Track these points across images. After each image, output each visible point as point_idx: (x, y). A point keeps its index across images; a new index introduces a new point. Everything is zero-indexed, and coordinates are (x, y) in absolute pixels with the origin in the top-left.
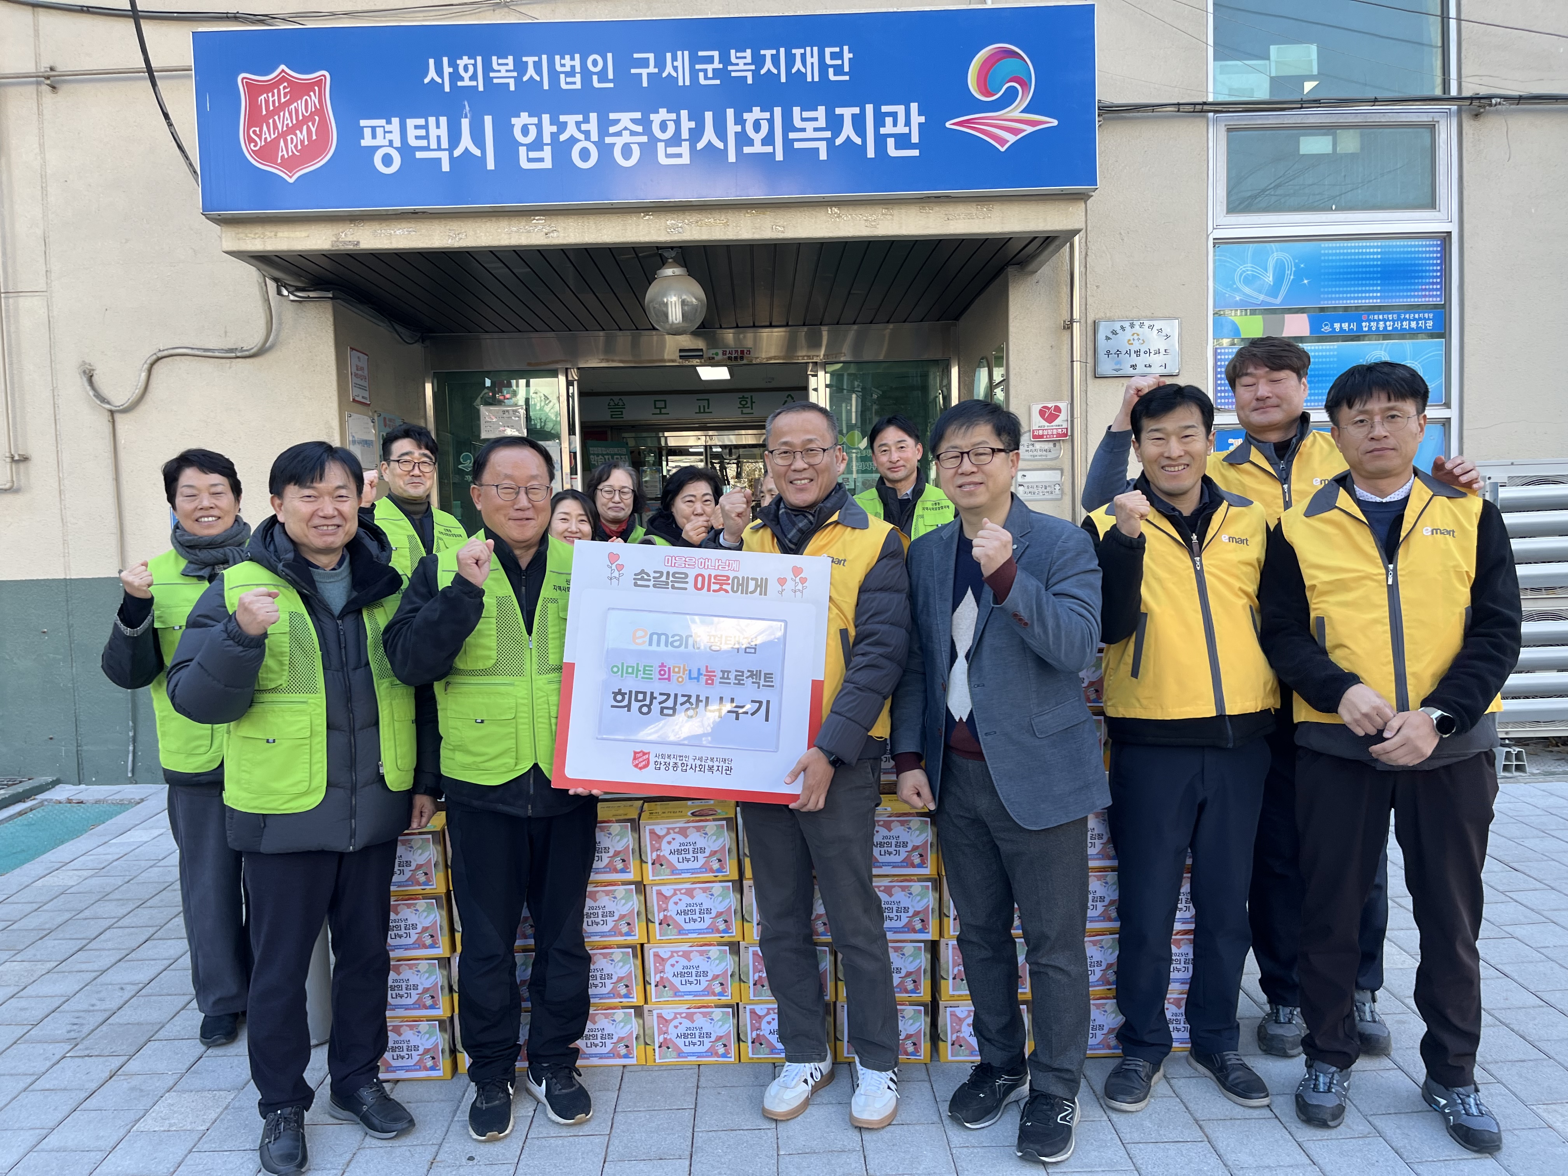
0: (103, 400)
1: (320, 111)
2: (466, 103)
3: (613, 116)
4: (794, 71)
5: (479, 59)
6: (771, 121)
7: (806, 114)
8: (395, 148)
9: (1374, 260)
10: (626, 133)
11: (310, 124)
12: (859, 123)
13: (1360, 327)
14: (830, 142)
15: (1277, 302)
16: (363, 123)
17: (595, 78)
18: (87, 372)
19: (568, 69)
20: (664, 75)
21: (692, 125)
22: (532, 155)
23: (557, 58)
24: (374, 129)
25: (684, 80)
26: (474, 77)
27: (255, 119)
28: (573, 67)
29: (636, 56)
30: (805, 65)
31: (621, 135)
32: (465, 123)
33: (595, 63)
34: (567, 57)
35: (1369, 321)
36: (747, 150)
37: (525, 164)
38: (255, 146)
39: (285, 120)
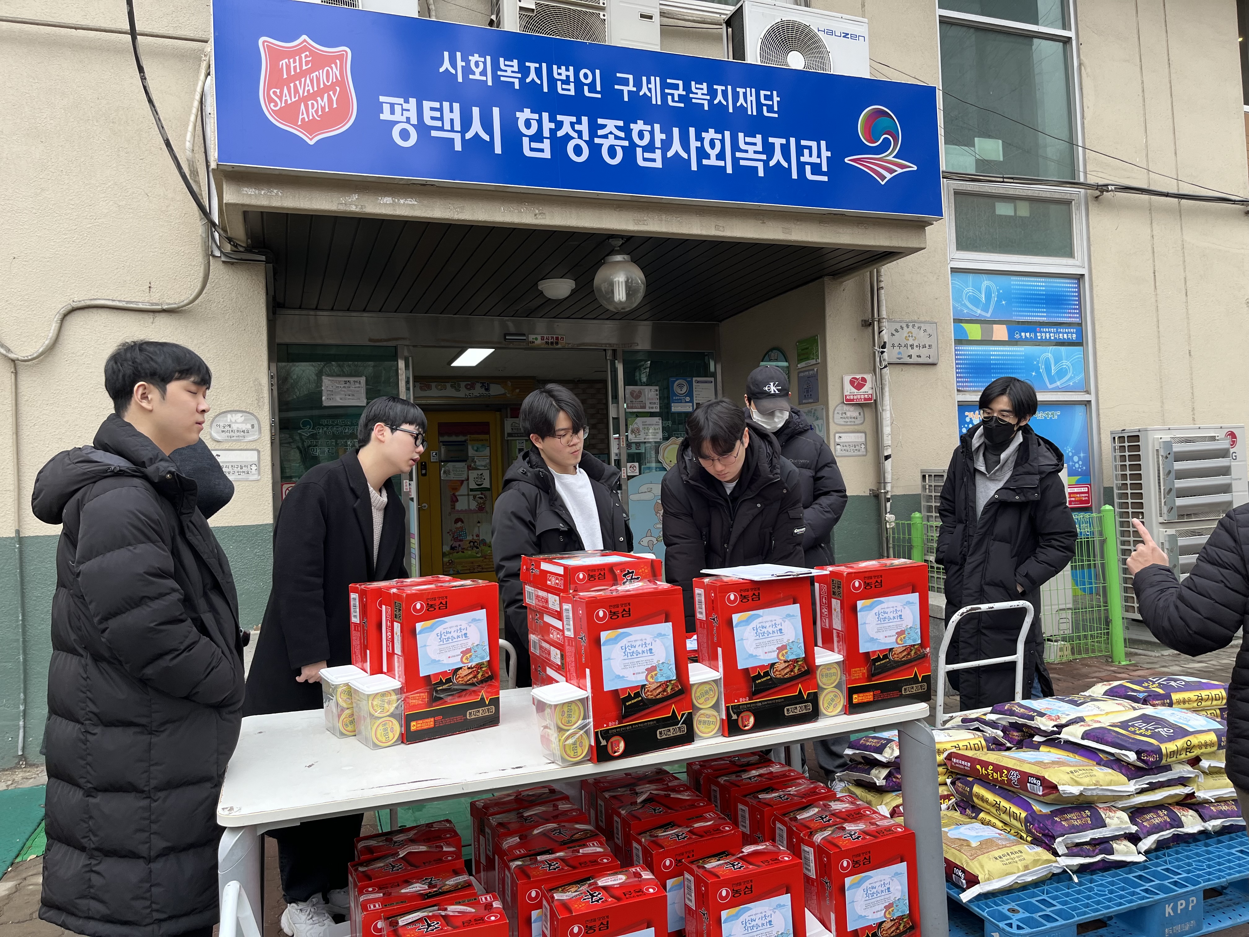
0: (9, 350)
1: (341, 83)
3: (600, 121)
4: (738, 104)
6: (722, 141)
7: (748, 140)
8: (412, 125)
9: (1041, 290)
10: (611, 137)
11: (331, 93)
13: (1036, 336)
14: (766, 163)
15: (988, 315)
16: (382, 99)
17: (586, 88)
19: (564, 77)
20: (641, 93)
21: (663, 136)
22: (534, 145)
23: (555, 67)
24: (392, 106)
26: (484, 73)
27: (276, 81)
28: (568, 77)
29: (618, 75)
30: (746, 102)
31: (607, 138)
32: (476, 111)
33: (586, 76)
34: (563, 68)
35: (1041, 332)
36: (705, 162)
37: (528, 153)
38: (276, 106)
39: (306, 86)
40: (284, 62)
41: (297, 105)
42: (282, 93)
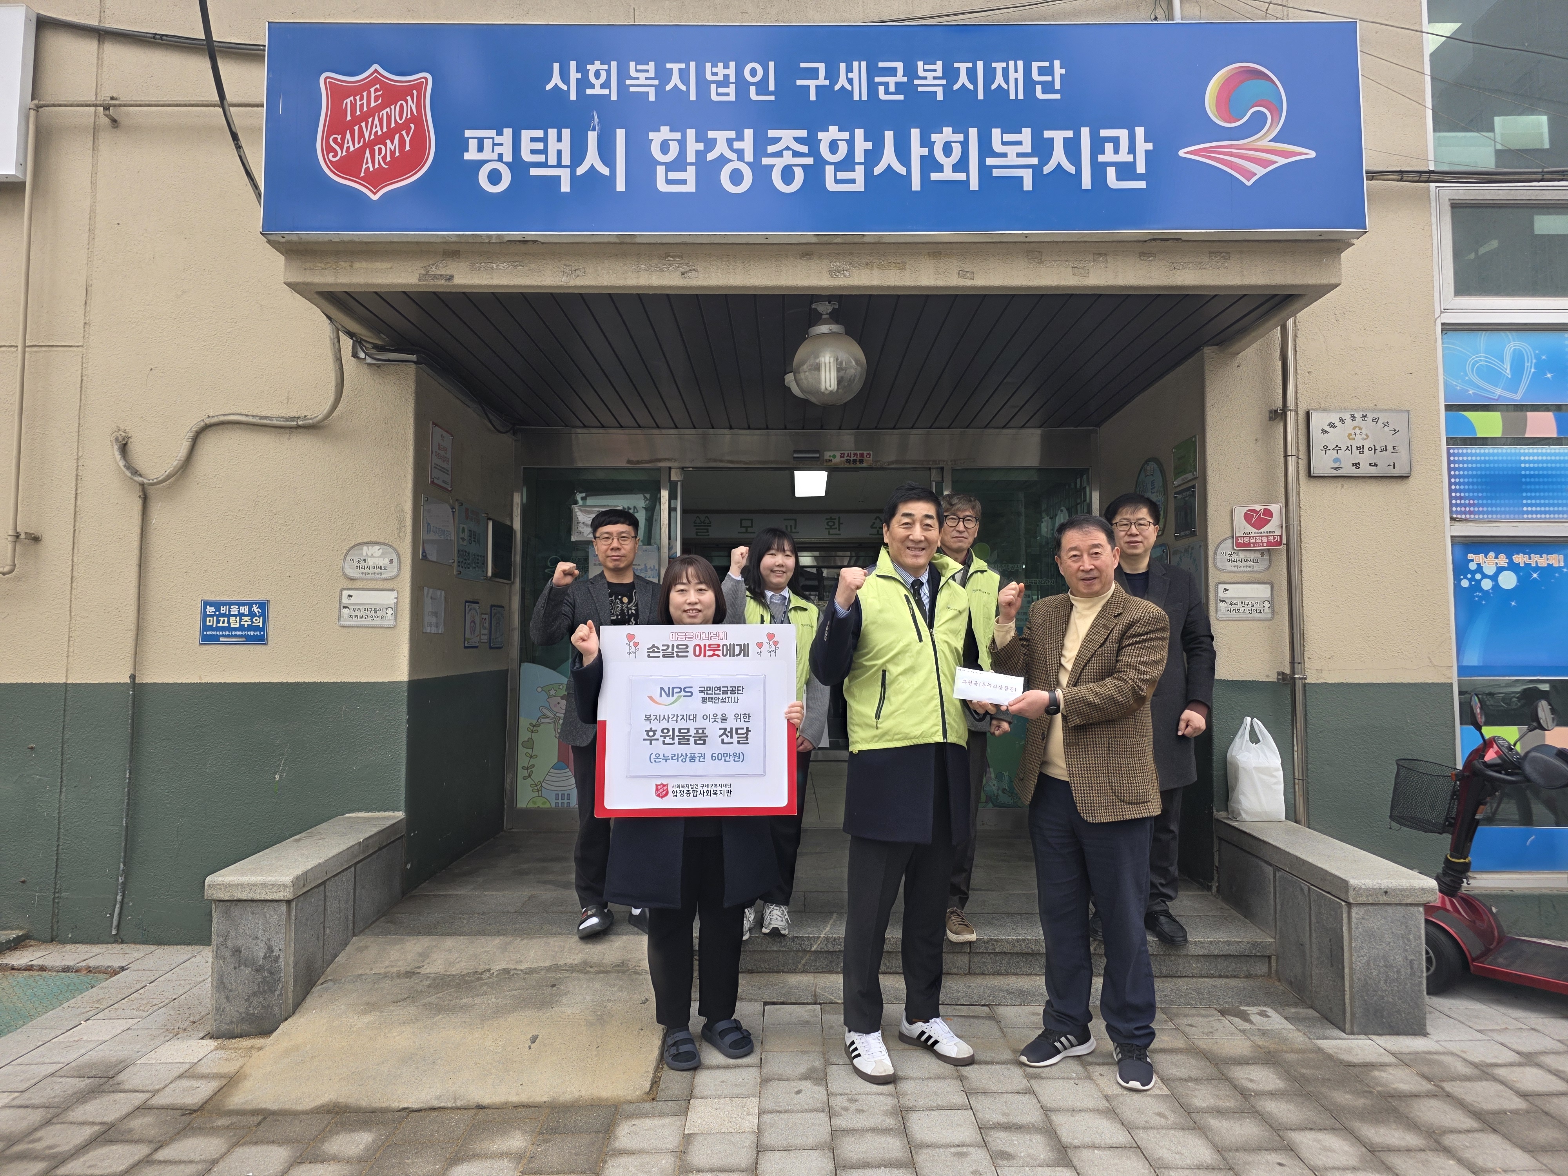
0: (135, 472)
1: (417, 120)
2: (595, 114)
3: (772, 133)
4: (994, 87)
5: (614, 64)
6: (965, 144)
7: (1008, 137)
8: (506, 163)
10: (788, 154)
11: (404, 133)
12: (1072, 149)
14: (1037, 171)
15: (1517, 397)
16: (468, 133)
17: (753, 89)
18: (120, 439)
19: (720, 78)
20: (837, 88)
21: (869, 146)
22: (672, 175)
23: (708, 65)
24: (481, 141)
25: (860, 92)
26: (606, 85)
27: (338, 124)
28: (726, 76)
29: (803, 65)
30: (1007, 80)
31: (781, 155)
32: (592, 137)
33: (753, 72)
34: (721, 65)
36: (934, 177)
37: (662, 186)
38: (334, 157)
39: (374, 128)
40: (348, 100)
41: (360, 152)
42: (343, 139)
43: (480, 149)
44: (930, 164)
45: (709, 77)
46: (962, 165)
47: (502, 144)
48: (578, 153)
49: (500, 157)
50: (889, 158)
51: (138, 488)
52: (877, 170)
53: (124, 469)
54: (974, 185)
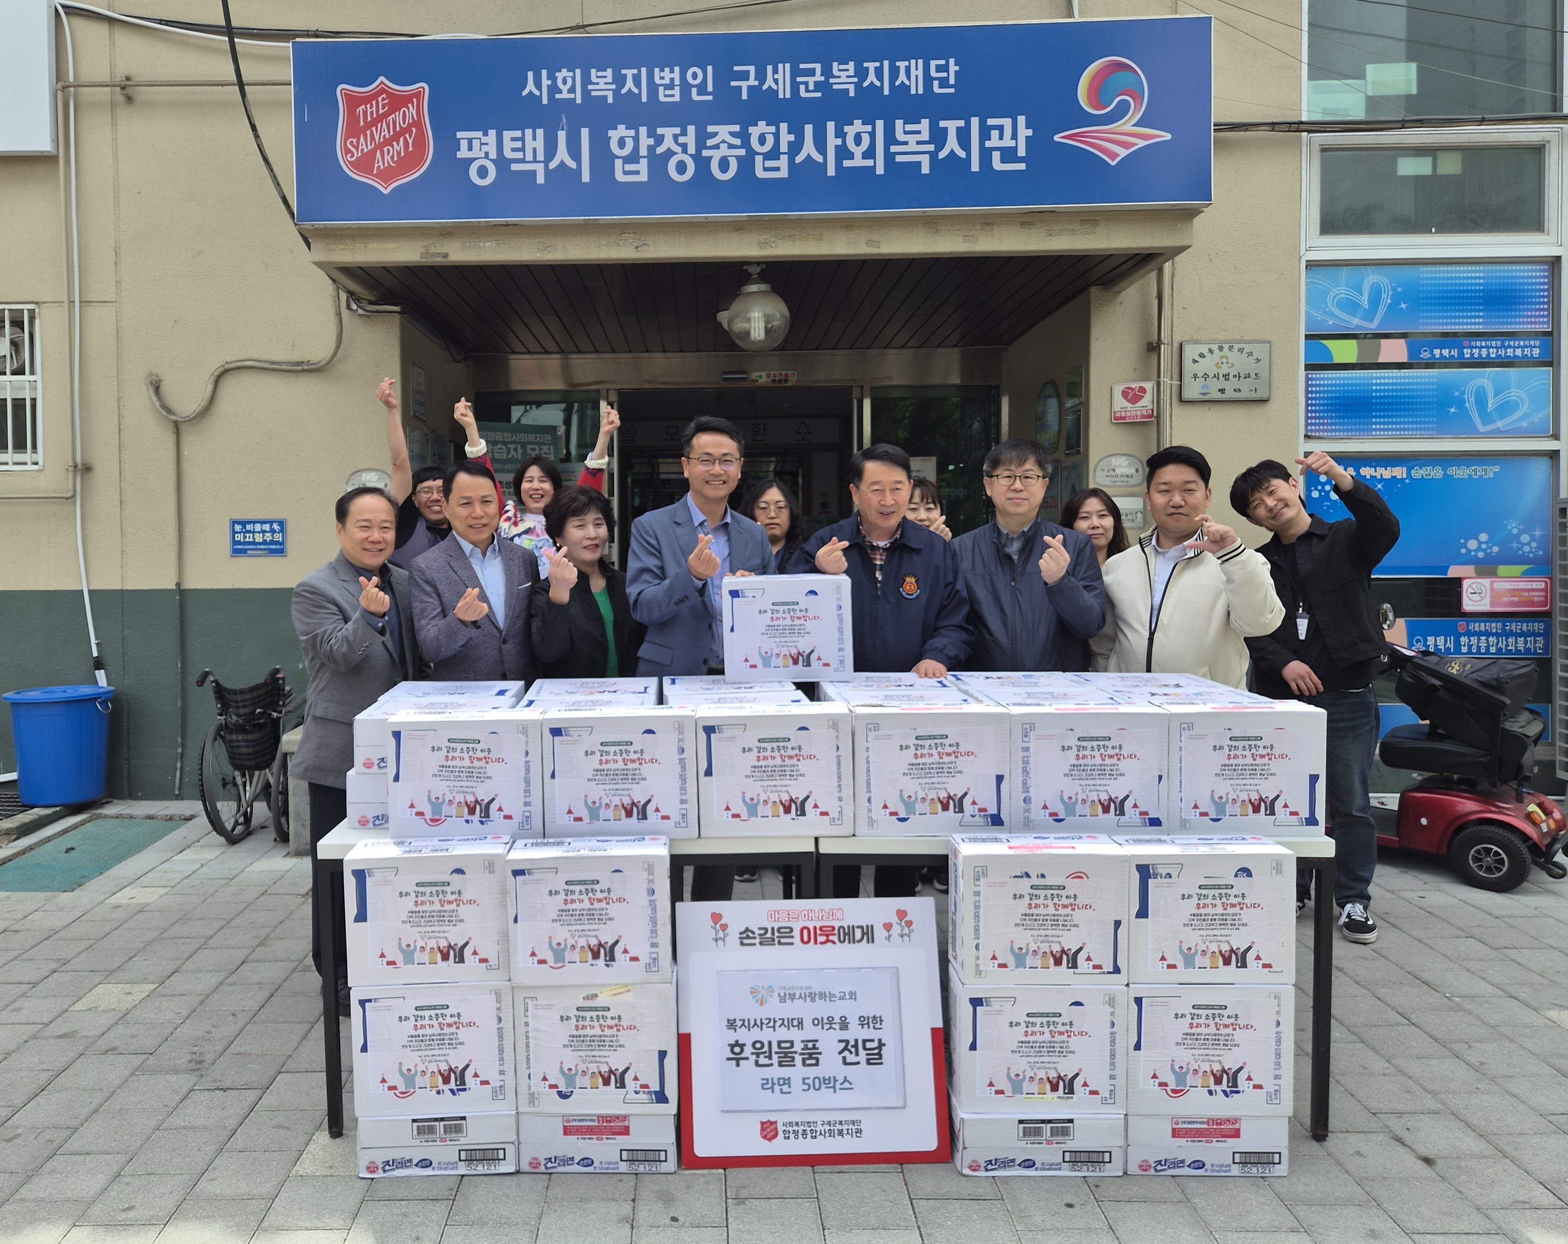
0: (170, 411)
1: (418, 123)
2: (563, 115)
3: (711, 129)
6: (872, 135)
7: (909, 127)
8: (491, 160)
9: (1476, 284)
10: (724, 146)
11: (407, 135)
12: (964, 136)
13: (1461, 354)
14: (933, 155)
15: (1373, 326)
16: (459, 135)
17: (694, 91)
18: (154, 382)
19: (667, 81)
20: (765, 87)
21: (792, 138)
22: (629, 167)
24: (470, 141)
27: (354, 130)
28: (672, 80)
29: (736, 68)
30: (909, 78)
31: (718, 148)
32: (562, 136)
33: (695, 76)
34: (667, 70)
35: (1472, 348)
36: (847, 163)
37: (620, 177)
38: (352, 157)
39: (382, 132)
40: (361, 108)
41: (372, 153)
42: (358, 142)
43: (470, 148)
44: (843, 153)
45: (657, 81)
46: (870, 153)
47: (487, 144)
48: (551, 149)
49: (487, 154)
50: (809, 148)
51: (171, 425)
52: (799, 159)
53: (160, 409)
54: (880, 170)
